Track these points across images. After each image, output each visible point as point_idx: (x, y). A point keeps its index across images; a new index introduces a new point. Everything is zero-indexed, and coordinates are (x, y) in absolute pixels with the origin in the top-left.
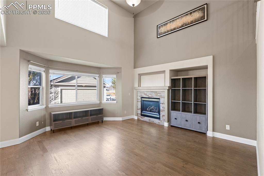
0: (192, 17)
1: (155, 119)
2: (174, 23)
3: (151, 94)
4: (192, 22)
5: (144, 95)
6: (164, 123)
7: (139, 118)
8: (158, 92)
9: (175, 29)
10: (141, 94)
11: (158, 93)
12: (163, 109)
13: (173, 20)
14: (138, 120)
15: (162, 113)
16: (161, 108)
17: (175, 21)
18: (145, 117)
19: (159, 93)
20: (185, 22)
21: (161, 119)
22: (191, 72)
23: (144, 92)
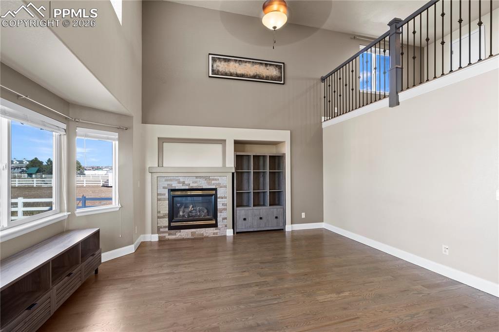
0: (267, 71)
1: (207, 229)
2: (241, 66)
3: (196, 182)
4: (267, 78)
5: (179, 185)
6: (226, 232)
7: (165, 236)
8: (213, 178)
9: (242, 76)
10: (169, 183)
11: (213, 180)
12: (223, 207)
13: (240, 60)
14: (161, 241)
15: (222, 214)
16: (220, 206)
17: (244, 64)
18: (182, 230)
19: (216, 180)
20: (258, 73)
21: (219, 226)
22: (248, 147)
23: (178, 178)
